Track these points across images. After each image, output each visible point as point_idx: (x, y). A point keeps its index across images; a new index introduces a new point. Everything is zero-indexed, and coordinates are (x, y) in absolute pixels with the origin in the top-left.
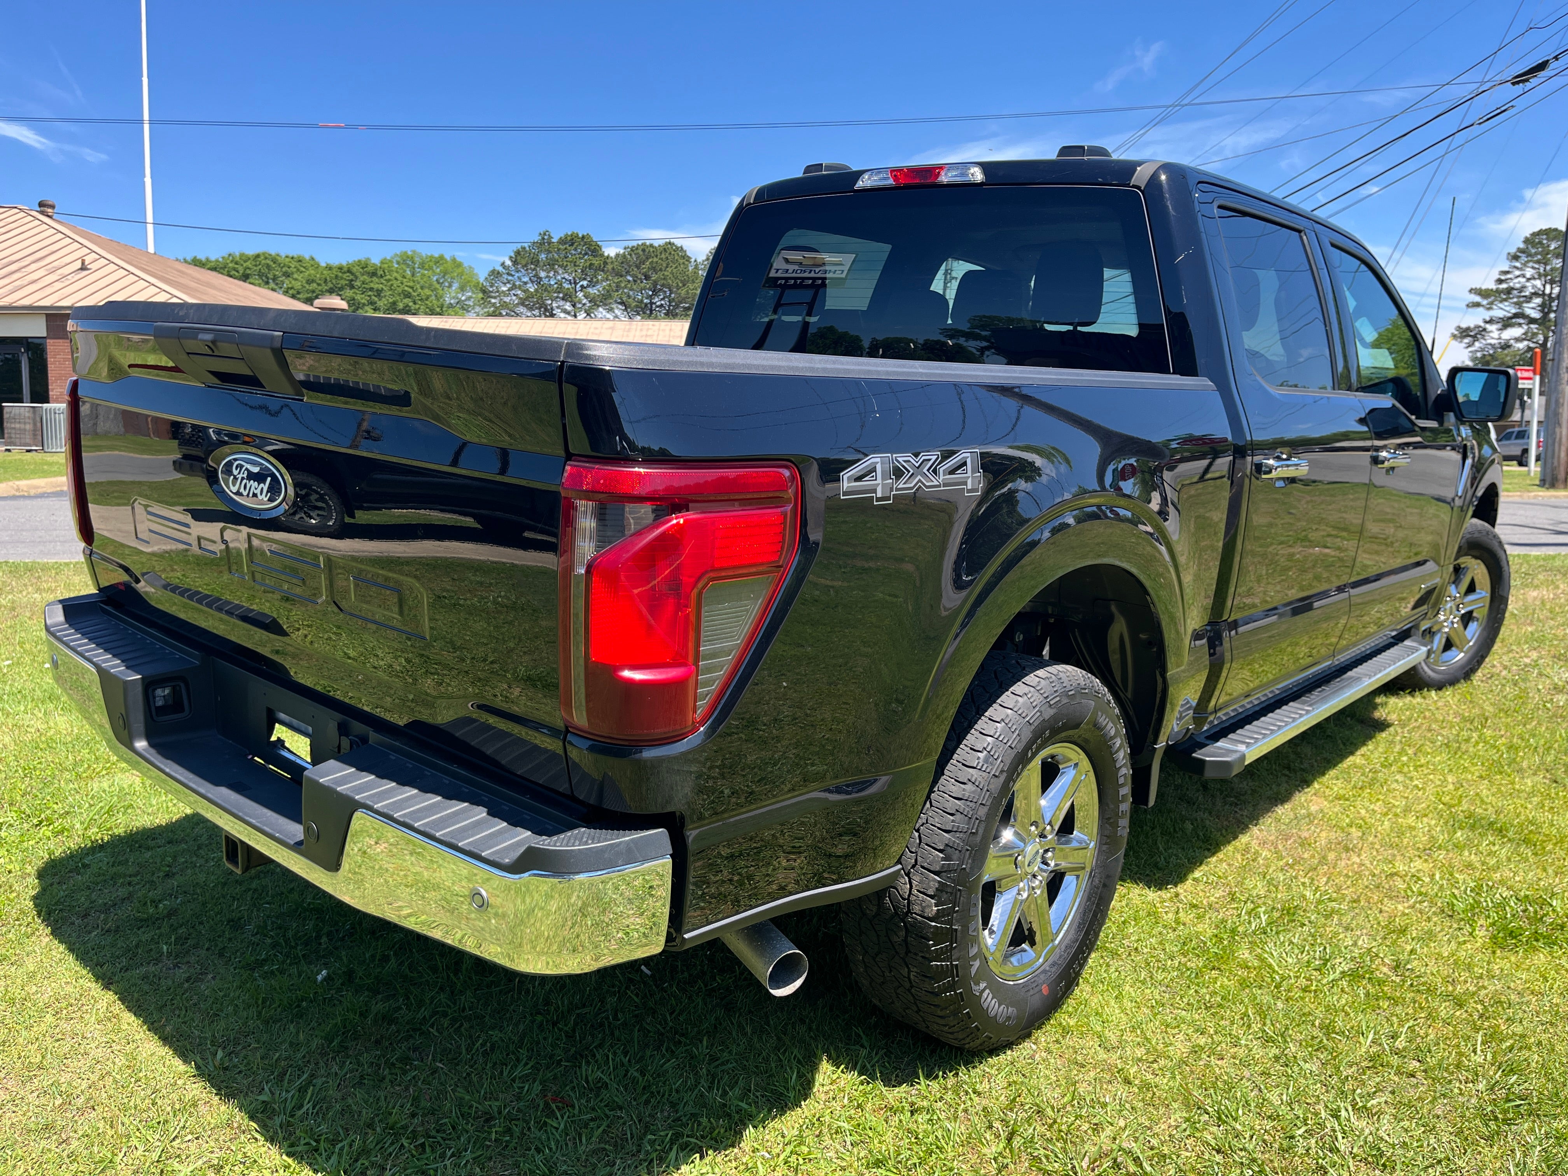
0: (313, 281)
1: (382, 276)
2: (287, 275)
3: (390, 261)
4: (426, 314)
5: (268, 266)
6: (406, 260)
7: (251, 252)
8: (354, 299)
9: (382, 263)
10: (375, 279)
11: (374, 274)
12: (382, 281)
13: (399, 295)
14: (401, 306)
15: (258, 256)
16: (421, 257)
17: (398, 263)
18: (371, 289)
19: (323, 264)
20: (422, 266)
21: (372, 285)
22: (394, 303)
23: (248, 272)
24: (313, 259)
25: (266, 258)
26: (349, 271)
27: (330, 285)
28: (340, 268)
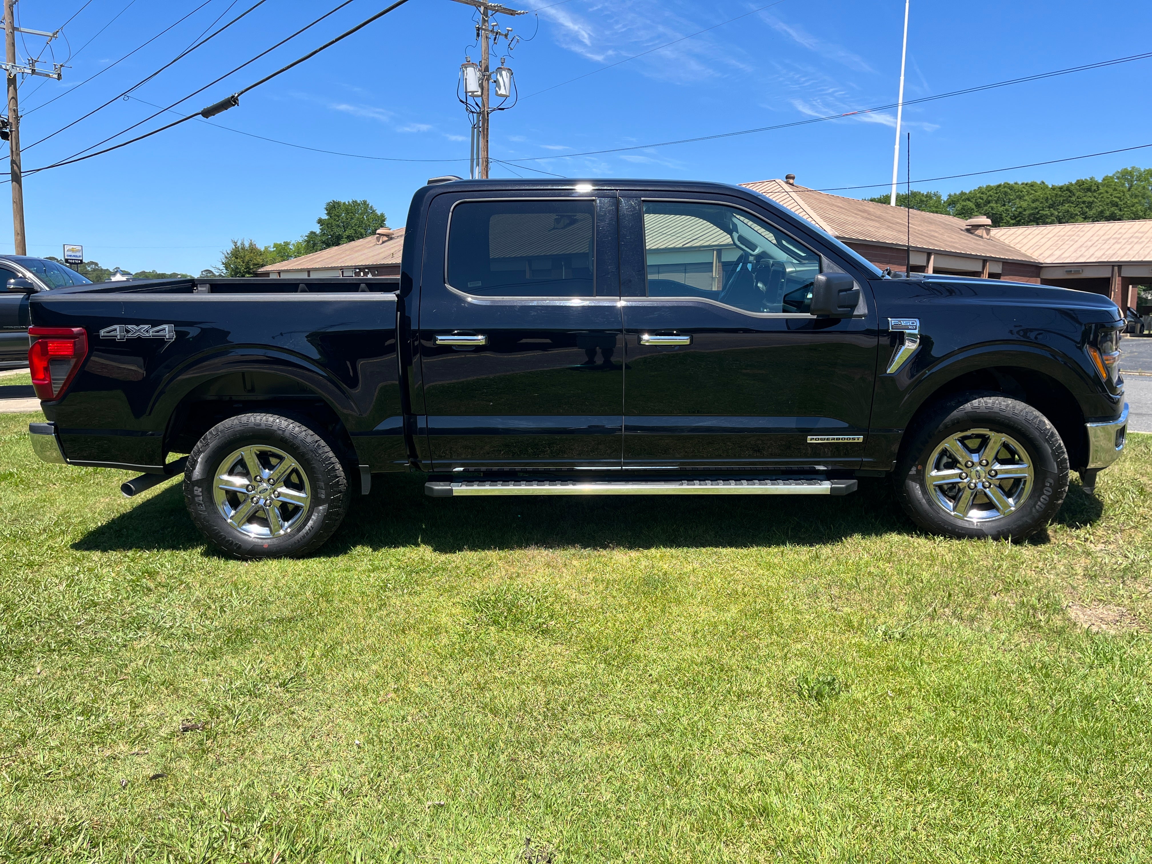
0: (1037, 200)
1: (1095, 191)
2: (1020, 198)
3: (1112, 178)
4: (1129, 219)
5: (1006, 193)
6: (1125, 175)
7: (994, 184)
8: (1068, 211)
9: (1104, 180)
10: (1089, 194)
11: (1089, 190)
12: (1095, 194)
13: (1107, 204)
14: (1107, 213)
15: (999, 186)
16: (1139, 170)
17: (1118, 178)
18: (1084, 202)
19: (1050, 186)
20: (1139, 179)
21: (1085, 199)
22: (1102, 212)
23: (990, 198)
24: (1043, 183)
25: (1005, 187)
26: (1068, 189)
27: (1050, 202)
28: (1061, 188)
